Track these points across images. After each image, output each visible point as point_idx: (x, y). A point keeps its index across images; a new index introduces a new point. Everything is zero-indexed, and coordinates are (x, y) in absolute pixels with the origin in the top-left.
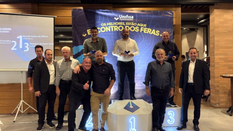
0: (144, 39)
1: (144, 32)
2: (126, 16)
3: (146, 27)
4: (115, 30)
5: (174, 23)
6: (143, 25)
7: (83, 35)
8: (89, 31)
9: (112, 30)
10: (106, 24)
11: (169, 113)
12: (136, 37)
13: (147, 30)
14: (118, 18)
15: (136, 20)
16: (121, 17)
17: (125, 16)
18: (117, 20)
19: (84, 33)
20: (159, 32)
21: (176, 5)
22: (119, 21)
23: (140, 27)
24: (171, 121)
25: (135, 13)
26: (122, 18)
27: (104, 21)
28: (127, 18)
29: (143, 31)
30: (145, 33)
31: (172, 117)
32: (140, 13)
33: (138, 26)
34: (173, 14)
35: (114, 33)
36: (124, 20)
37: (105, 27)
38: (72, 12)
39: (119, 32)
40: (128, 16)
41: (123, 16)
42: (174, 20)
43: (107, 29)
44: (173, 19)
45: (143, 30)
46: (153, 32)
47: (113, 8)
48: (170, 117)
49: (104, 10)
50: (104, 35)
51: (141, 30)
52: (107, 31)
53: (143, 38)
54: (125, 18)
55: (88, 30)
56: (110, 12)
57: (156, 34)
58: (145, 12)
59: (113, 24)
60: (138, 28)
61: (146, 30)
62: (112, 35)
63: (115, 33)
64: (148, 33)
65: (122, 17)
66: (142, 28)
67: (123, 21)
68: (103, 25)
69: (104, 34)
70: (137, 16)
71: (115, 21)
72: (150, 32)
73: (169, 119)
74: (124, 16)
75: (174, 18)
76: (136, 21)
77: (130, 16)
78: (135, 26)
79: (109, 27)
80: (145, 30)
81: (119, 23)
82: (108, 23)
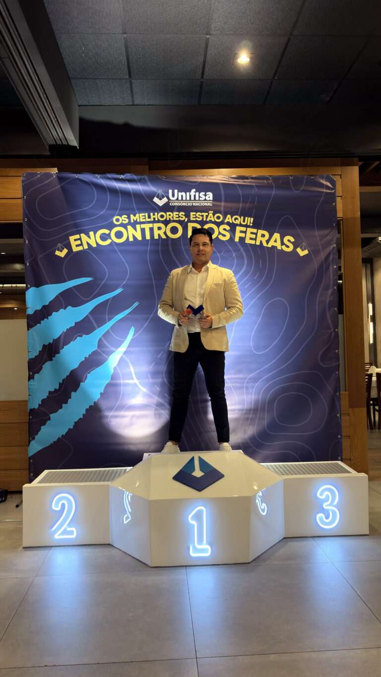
0: (246, 262)
1: (248, 241)
2: (190, 192)
3: (253, 227)
4: (156, 237)
5: (340, 214)
6: (244, 221)
7: (57, 253)
8: (75, 240)
9: (148, 237)
10: (129, 218)
11: (321, 494)
12: (222, 258)
13: (256, 234)
14: (165, 200)
15: (220, 206)
16: (173, 196)
17: (188, 194)
18: (161, 205)
19: (59, 245)
20: (292, 240)
21: (346, 160)
22: (167, 208)
23: (233, 227)
24: (327, 518)
25: (217, 184)
26: (177, 199)
27: (120, 209)
28: (192, 198)
29: (242, 239)
30: (249, 244)
31: (331, 505)
32: (232, 182)
33: (228, 223)
34: (333, 183)
35: (151, 245)
36: (184, 204)
37: (124, 226)
38: (23, 181)
39: (170, 242)
40: (197, 194)
41: (179, 193)
42: (339, 204)
43: (133, 234)
44: (335, 201)
45: (243, 235)
46: (275, 241)
47: (150, 169)
48: (325, 506)
49: (122, 177)
50: (122, 252)
51: (238, 235)
52: (131, 239)
53: (243, 258)
54: (188, 199)
55: (72, 238)
56: (140, 181)
57: (284, 248)
58: (247, 178)
59: (149, 217)
60: (228, 228)
61: (254, 236)
62: (146, 252)
63: (158, 245)
64: (258, 243)
65: (177, 196)
66: (238, 229)
67: (180, 209)
68: (117, 220)
69: (122, 248)
70: (223, 192)
71: (157, 209)
72: (264, 240)
73: (323, 510)
74: (183, 194)
75: (338, 199)
76: (222, 209)
77: (202, 194)
78: (218, 225)
79: (138, 226)
80: (249, 235)
81: (168, 215)
82: (135, 216)
